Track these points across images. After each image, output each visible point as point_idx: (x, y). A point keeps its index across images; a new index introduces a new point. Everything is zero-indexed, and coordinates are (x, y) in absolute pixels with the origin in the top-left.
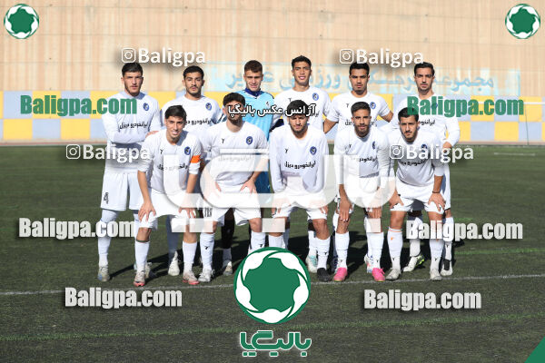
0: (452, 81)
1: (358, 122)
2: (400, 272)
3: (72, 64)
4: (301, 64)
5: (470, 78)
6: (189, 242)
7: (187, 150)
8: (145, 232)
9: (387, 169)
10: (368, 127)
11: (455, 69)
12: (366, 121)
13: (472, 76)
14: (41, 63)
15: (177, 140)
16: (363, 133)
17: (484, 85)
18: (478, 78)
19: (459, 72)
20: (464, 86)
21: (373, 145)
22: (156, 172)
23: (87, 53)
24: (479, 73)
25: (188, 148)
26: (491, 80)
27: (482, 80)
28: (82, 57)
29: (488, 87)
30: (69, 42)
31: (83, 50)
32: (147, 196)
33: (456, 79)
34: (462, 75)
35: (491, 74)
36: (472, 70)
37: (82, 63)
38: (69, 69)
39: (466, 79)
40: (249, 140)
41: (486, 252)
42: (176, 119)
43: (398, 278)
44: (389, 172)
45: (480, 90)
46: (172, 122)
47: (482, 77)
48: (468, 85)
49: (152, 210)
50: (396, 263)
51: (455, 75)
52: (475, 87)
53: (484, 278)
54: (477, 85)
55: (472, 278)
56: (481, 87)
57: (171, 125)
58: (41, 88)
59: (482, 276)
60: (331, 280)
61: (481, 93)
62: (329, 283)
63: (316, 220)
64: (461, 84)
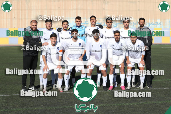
0: (148, 23)
1: (116, 37)
2: (130, 87)
3: (22, 19)
4: (93, 18)
5: (153, 22)
6: (60, 78)
7: (58, 48)
8: (46, 75)
9: (125, 53)
10: (119, 39)
11: (148, 19)
12: (118, 37)
13: (154, 21)
14: (11, 19)
15: (54, 45)
16: (118, 41)
17: (158, 24)
18: (156, 22)
19: (150, 20)
20: (152, 25)
21: (121, 45)
22: (48, 55)
23: (27, 15)
24: (156, 21)
25: (58, 47)
26: (160, 23)
27: (158, 23)
28: (25, 17)
29: (159, 25)
30: (20, 12)
31: (25, 14)
32: (46, 63)
33: (149, 23)
34: (151, 21)
35: (161, 21)
36: (154, 19)
37: (25, 19)
38: (20, 21)
39: (153, 23)
40: (80, 44)
41: (159, 80)
42: (54, 38)
43: (130, 89)
44: (126, 53)
45: (157, 26)
46: (53, 39)
47: (157, 22)
48: (153, 25)
49: (48, 68)
50: (129, 84)
51: (149, 21)
52: (155, 25)
53: (158, 89)
54: (156, 24)
55: (154, 89)
56: (157, 25)
57: (52, 40)
58: (11, 27)
59: (157, 88)
60: (108, 90)
61: (157, 27)
62: (107, 91)
63: (102, 70)
64: (151, 24)
